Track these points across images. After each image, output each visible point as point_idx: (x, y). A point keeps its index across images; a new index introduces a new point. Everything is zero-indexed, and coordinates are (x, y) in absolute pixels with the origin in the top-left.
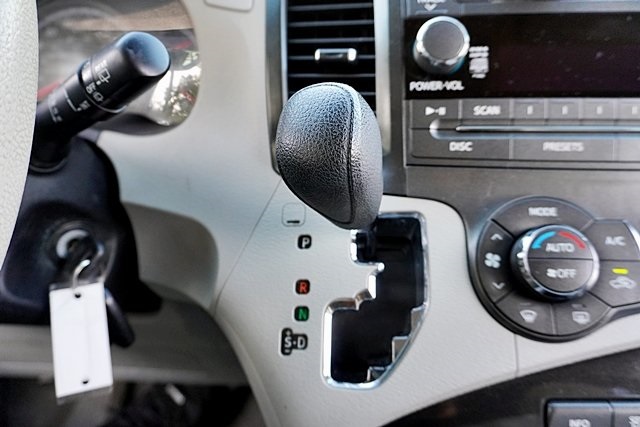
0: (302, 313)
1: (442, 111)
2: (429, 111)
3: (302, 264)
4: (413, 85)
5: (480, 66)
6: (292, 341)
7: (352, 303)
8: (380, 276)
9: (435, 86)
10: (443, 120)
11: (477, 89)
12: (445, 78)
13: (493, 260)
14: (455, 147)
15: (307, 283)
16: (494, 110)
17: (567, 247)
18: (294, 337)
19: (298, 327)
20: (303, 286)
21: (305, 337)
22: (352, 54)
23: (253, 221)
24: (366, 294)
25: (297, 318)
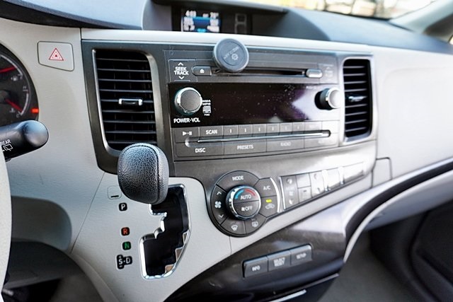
0: (127, 246)
1: (190, 133)
2: (184, 133)
3: (123, 219)
4: (175, 120)
5: (207, 110)
6: (123, 262)
7: (153, 235)
8: (165, 220)
9: (186, 120)
10: (191, 138)
11: (206, 121)
12: (191, 116)
13: (218, 205)
14: (198, 150)
15: (128, 229)
16: (215, 132)
17: (248, 196)
18: (124, 259)
19: (126, 253)
20: (126, 231)
21: (130, 258)
22: (140, 102)
23: (90, 199)
24: (160, 230)
25: (124, 248)
